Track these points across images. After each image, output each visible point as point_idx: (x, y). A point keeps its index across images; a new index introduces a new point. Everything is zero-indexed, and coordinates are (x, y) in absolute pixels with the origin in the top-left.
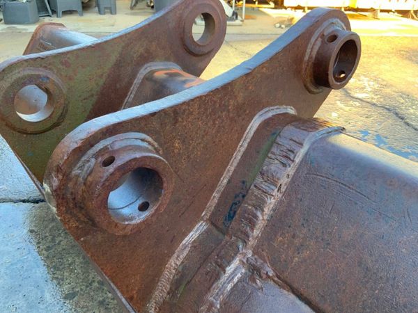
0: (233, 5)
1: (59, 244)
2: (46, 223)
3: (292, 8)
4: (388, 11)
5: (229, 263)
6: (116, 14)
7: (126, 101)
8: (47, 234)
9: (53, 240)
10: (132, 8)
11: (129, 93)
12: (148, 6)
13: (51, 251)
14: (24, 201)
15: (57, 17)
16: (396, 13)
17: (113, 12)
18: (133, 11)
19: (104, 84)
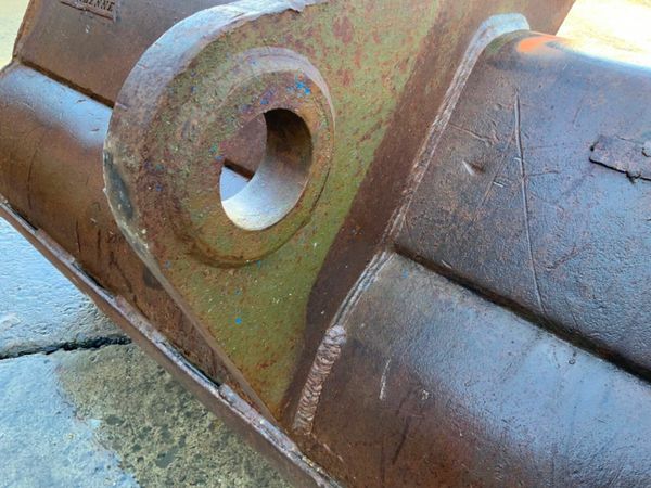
1: (182, 444)
2: (134, 395)
7: (432, 130)
8: (148, 424)
9: (165, 436)
11: (442, 106)
13: (172, 464)
14: (67, 347)
19: (406, 86)
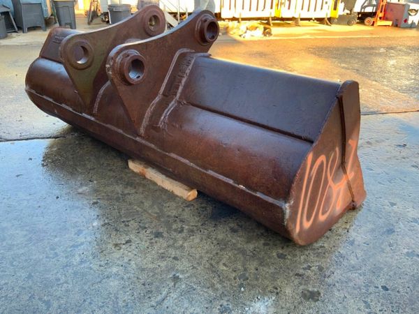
0: (179, 18)
3: (229, 19)
4: (309, 19)
5: (170, 102)
6: (75, 28)
10: (89, 23)
12: (104, 21)
15: (23, 32)
16: (315, 21)
17: (73, 27)
18: (90, 26)
